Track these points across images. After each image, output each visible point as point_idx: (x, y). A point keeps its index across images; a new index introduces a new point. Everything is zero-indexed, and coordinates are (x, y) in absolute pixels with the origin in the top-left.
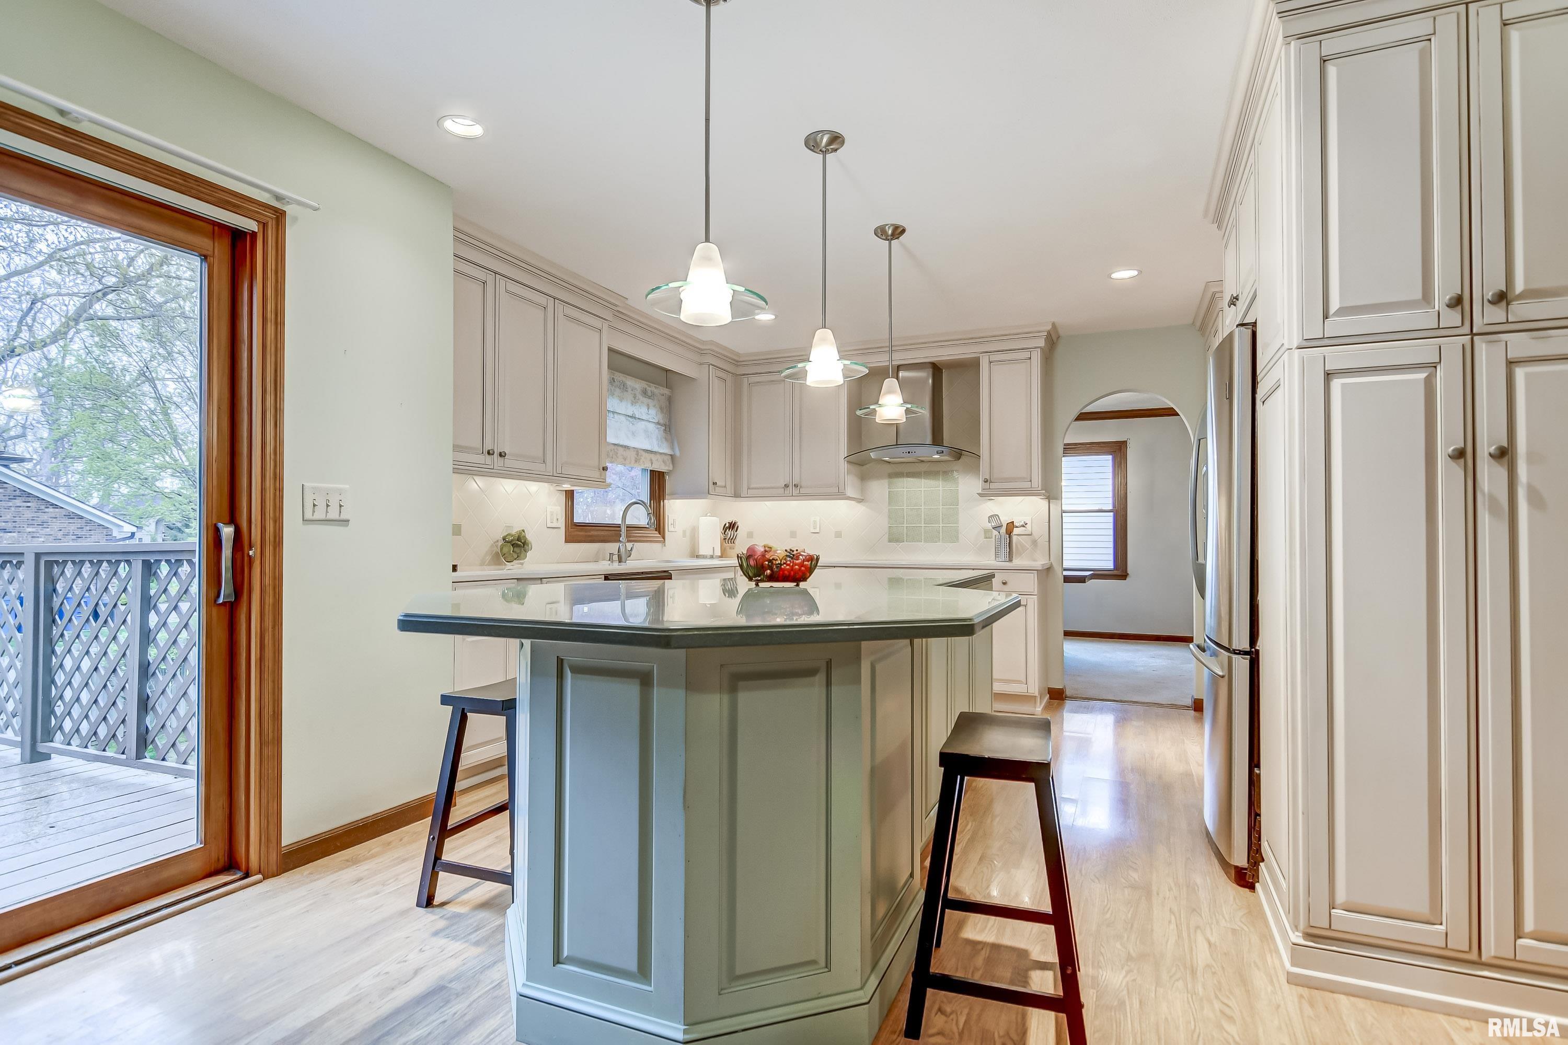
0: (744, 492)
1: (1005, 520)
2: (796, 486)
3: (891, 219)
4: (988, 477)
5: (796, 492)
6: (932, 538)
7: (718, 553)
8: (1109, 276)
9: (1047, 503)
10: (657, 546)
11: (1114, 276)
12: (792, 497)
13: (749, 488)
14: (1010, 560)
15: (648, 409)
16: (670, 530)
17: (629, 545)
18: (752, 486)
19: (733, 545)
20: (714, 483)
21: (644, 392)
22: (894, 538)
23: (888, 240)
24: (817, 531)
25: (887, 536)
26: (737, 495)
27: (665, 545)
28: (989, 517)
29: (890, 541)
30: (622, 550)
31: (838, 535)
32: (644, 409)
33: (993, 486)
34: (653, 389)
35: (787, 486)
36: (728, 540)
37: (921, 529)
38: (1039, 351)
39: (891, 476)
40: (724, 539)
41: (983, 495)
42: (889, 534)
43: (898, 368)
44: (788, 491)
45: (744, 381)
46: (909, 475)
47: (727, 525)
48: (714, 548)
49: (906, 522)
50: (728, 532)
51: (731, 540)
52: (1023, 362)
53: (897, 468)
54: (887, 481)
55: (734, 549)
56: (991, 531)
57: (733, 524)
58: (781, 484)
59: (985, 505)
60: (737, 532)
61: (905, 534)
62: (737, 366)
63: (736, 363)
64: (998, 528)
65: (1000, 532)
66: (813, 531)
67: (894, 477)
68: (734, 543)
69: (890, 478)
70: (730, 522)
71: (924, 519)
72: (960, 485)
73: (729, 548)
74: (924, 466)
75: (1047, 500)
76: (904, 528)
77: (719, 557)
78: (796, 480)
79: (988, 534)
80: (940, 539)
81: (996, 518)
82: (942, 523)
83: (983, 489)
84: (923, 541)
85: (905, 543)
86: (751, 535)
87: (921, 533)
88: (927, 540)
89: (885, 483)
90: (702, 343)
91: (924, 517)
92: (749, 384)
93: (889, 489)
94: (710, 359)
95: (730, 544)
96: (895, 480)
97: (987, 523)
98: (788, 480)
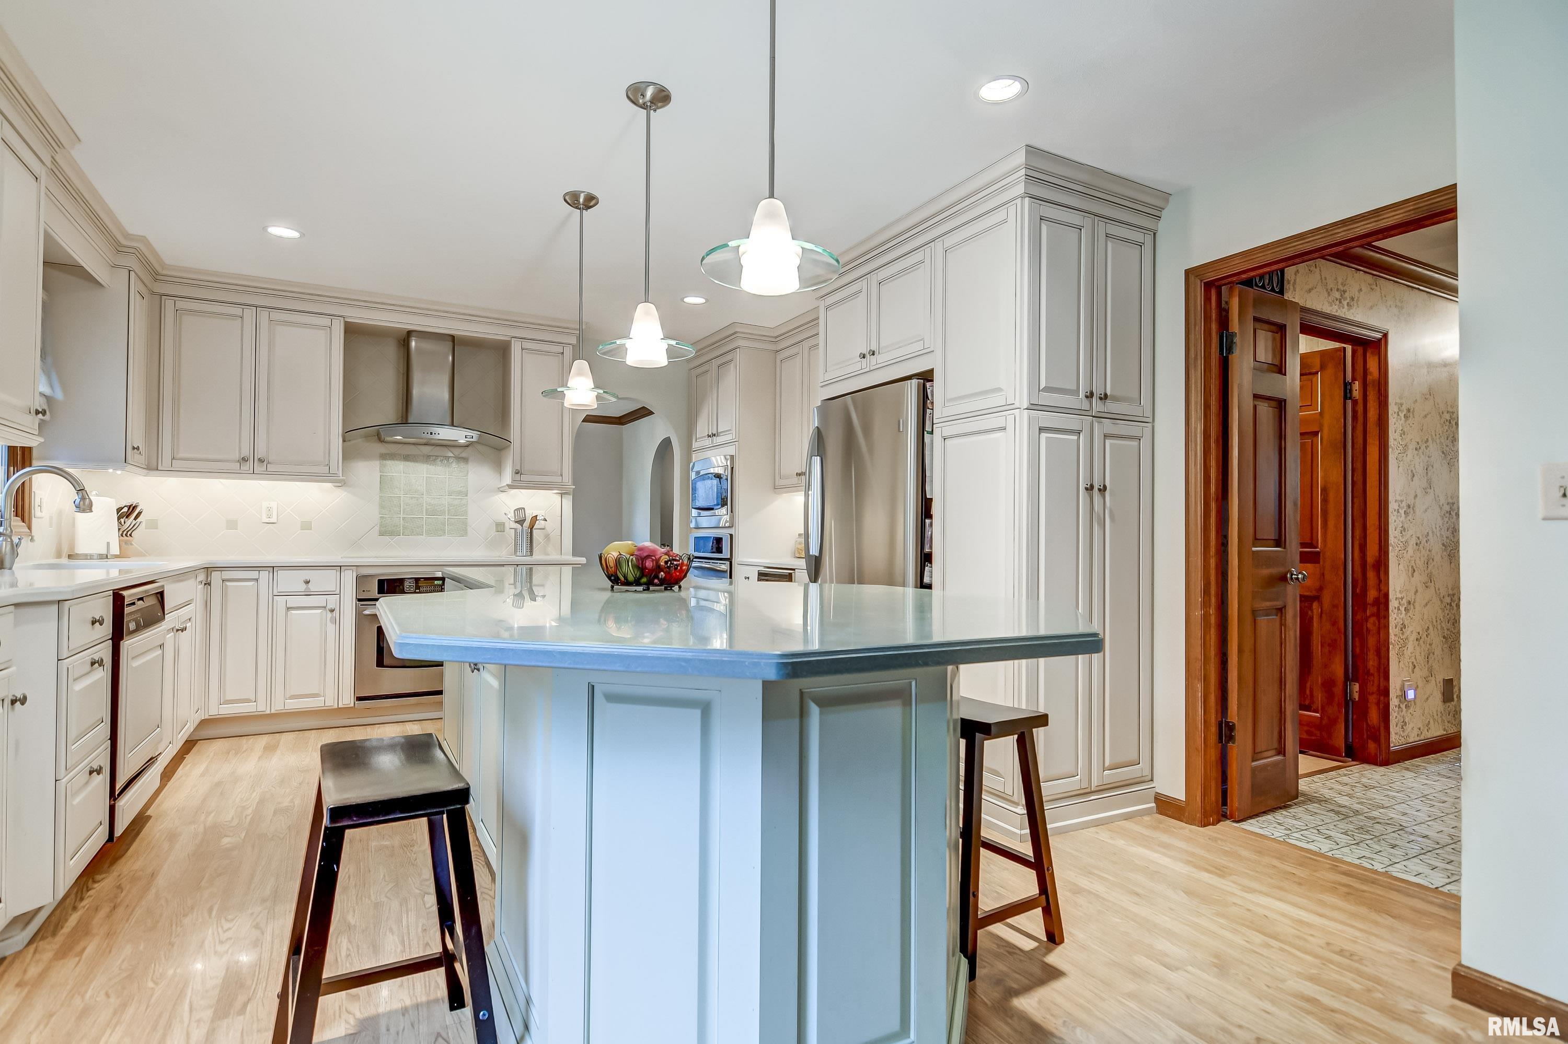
0: (165, 463)
1: (529, 514)
2: (261, 461)
3: (585, 187)
4: (519, 469)
5: (259, 467)
6: (437, 531)
7: (115, 550)
8: (682, 300)
9: (559, 498)
11: (686, 300)
12: (252, 475)
13: (173, 458)
14: (531, 555)
16: (39, 514)
18: (181, 455)
19: (130, 538)
20: (134, 448)
22: (387, 531)
23: (580, 209)
24: (273, 520)
25: (377, 528)
26: (152, 467)
27: (32, 540)
28: (515, 510)
29: (382, 534)
30: (5, 547)
31: (306, 526)
33: (523, 477)
35: (245, 460)
36: (123, 532)
37: (423, 520)
38: (571, 349)
39: (383, 457)
40: (119, 529)
41: (511, 487)
42: (381, 525)
43: (409, 333)
44: (246, 467)
45: (169, 304)
46: (407, 458)
47: (124, 509)
48: (108, 544)
49: (404, 512)
50: (122, 520)
51: (127, 532)
52: (557, 356)
53: (392, 448)
54: (377, 463)
55: (131, 544)
56: (503, 524)
57: (132, 508)
58: (236, 456)
59: (496, 496)
60: (139, 520)
61: (402, 528)
62: (156, 280)
63: (156, 276)
64: (521, 522)
65: (522, 526)
66: (267, 520)
67: (387, 459)
68: (130, 535)
69: (382, 459)
70: (130, 506)
71: (427, 510)
72: (469, 474)
73: (124, 543)
74: (426, 450)
75: (560, 495)
76: (400, 519)
77: (116, 556)
78: (261, 452)
79: (500, 527)
80: (445, 533)
81: (521, 511)
82: (448, 515)
83: (513, 481)
84: (424, 535)
85: (402, 536)
86: (153, 525)
87: (423, 525)
88: (429, 533)
89: (375, 465)
90: (127, 236)
91: (426, 507)
92: (177, 310)
93: (380, 472)
94: (132, 262)
95: (126, 538)
96: (389, 463)
97: (509, 516)
98: (246, 451)
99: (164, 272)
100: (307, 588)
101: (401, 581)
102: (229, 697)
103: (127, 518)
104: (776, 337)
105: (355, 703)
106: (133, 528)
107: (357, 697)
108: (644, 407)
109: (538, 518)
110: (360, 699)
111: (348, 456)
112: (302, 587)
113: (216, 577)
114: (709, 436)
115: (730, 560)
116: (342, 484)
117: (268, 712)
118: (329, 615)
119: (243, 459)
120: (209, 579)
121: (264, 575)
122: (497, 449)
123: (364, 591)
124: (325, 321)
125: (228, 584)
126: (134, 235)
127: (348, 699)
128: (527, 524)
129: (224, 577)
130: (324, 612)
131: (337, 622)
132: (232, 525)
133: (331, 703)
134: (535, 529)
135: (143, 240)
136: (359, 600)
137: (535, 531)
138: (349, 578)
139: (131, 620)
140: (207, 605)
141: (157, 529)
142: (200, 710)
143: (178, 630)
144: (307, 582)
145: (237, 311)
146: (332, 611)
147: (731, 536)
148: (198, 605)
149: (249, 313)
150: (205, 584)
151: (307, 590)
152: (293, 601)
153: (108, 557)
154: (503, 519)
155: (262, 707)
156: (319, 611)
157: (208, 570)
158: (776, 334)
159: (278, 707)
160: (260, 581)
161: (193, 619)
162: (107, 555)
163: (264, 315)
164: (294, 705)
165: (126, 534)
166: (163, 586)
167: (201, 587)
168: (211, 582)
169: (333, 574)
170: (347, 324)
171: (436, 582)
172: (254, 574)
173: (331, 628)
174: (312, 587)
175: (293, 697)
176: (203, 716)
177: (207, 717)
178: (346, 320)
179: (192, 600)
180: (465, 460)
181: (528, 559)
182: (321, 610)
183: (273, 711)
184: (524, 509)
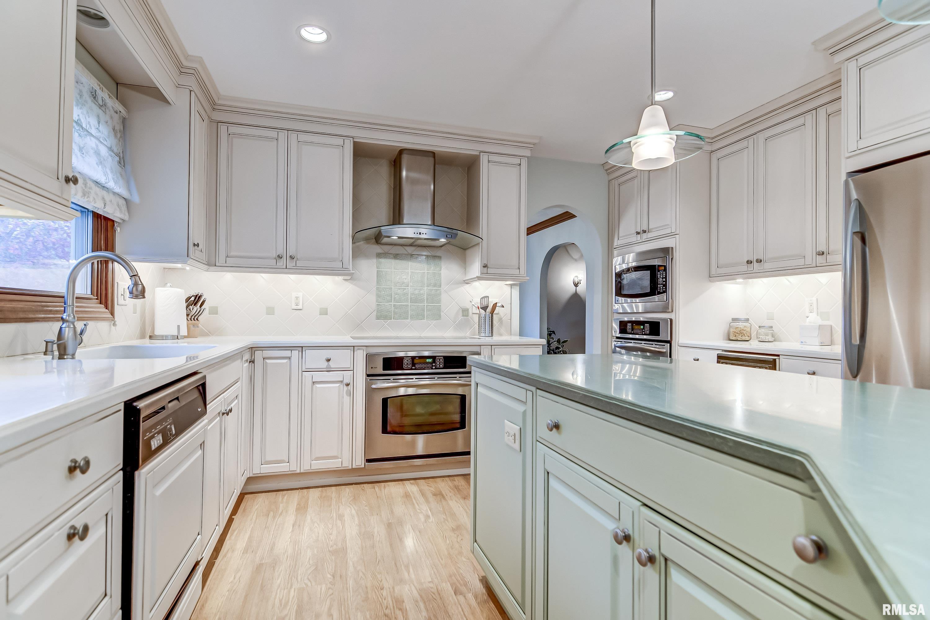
0: (221, 260)
1: (492, 302)
2: (292, 258)
4: (486, 263)
5: (290, 264)
6: (419, 316)
7: (184, 332)
9: (510, 288)
10: (103, 326)
12: (286, 270)
13: (227, 256)
14: (491, 336)
15: (99, 122)
16: (120, 303)
17: (79, 325)
18: (232, 254)
19: (196, 322)
20: (194, 245)
21: (94, 96)
22: (382, 315)
24: (300, 307)
25: (375, 313)
26: (211, 264)
27: (114, 324)
28: (479, 299)
29: (378, 318)
30: (68, 333)
31: (324, 312)
32: (93, 121)
33: (490, 271)
34: (106, 97)
35: (280, 257)
36: (192, 316)
37: (408, 307)
38: (527, 160)
39: (379, 256)
40: (188, 315)
41: (479, 278)
42: (377, 311)
43: (401, 152)
44: (282, 263)
45: (223, 128)
46: (396, 256)
47: (192, 298)
48: (179, 326)
49: (394, 300)
50: (191, 307)
51: (195, 316)
52: (515, 167)
53: (386, 248)
54: (375, 260)
55: (198, 327)
56: (468, 310)
57: (198, 298)
58: (274, 255)
59: (462, 287)
60: (203, 307)
61: (393, 312)
62: (214, 109)
63: (214, 106)
64: (485, 308)
65: (486, 312)
66: (296, 307)
67: (382, 258)
68: (197, 319)
69: (379, 258)
70: (196, 296)
71: (411, 298)
72: (442, 269)
73: (192, 326)
74: (410, 250)
75: (510, 286)
76: (391, 306)
77: (185, 337)
78: (291, 252)
79: (465, 312)
80: (424, 317)
81: (485, 299)
82: (427, 303)
83: (482, 273)
84: (409, 319)
85: (393, 320)
86: (214, 311)
87: (408, 311)
88: (412, 318)
89: (374, 262)
90: (187, 57)
91: (411, 296)
92: (229, 134)
93: (377, 268)
94: (191, 82)
95: (193, 321)
96: (383, 260)
97: (473, 303)
98: (281, 250)
99: (220, 102)
100: (328, 365)
101: (401, 359)
102: (268, 458)
103: (194, 305)
104: (713, 138)
105: (365, 464)
106: (199, 314)
107: (366, 459)
108: (567, 212)
109: (497, 305)
110: (369, 461)
111: (356, 254)
112: (324, 365)
113: (258, 355)
114: (638, 233)
115: (670, 342)
116: (351, 277)
117: (298, 471)
118: (345, 388)
119: (278, 256)
120: (253, 358)
121: (295, 353)
122: (463, 249)
123: (372, 368)
124: (340, 141)
125: (268, 361)
126: (193, 56)
127: (360, 462)
128: (489, 310)
129: (265, 356)
130: (341, 386)
131: (351, 394)
132: (270, 311)
133: (347, 465)
134: (495, 314)
135: (201, 61)
136: (368, 375)
137: (494, 316)
138: (361, 356)
139: (155, 434)
140: (252, 379)
141: (217, 314)
142: (246, 471)
143: (223, 414)
144: (328, 360)
145: (273, 134)
146: (348, 385)
147: (671, 320)
148: (244, 383)
149: (283, 135)
150: (250, 362)
151: (329, 366)
152: (318, 377)
153: (179, 338)
154: (468, 305)
155: (294, 467)
156: (338, 385)
157: (252, 349)
158: (714, 135)
159: (306, 467)
160: (292, 359)
161: (240, 397)
162: (178, 336)
163: (293, 136)
164: (318, 465)
165: (193, 318)
166: (205, 377)
167: (247, 364)
168: (254, 360)
169: (348, 352)
170: (354, 142)
171: (428, 360)
172: (287, 353)
173: (347, 400)
174: (332, 364)
175: (317, 459)
176: (248, 475)
177: (251, 475)
178: (356, 140)
179: (239, 378)
180: (439, 258)
181: (488, 340)
182: (339, 384)
183: (302, 471)
184: (488, 297)
